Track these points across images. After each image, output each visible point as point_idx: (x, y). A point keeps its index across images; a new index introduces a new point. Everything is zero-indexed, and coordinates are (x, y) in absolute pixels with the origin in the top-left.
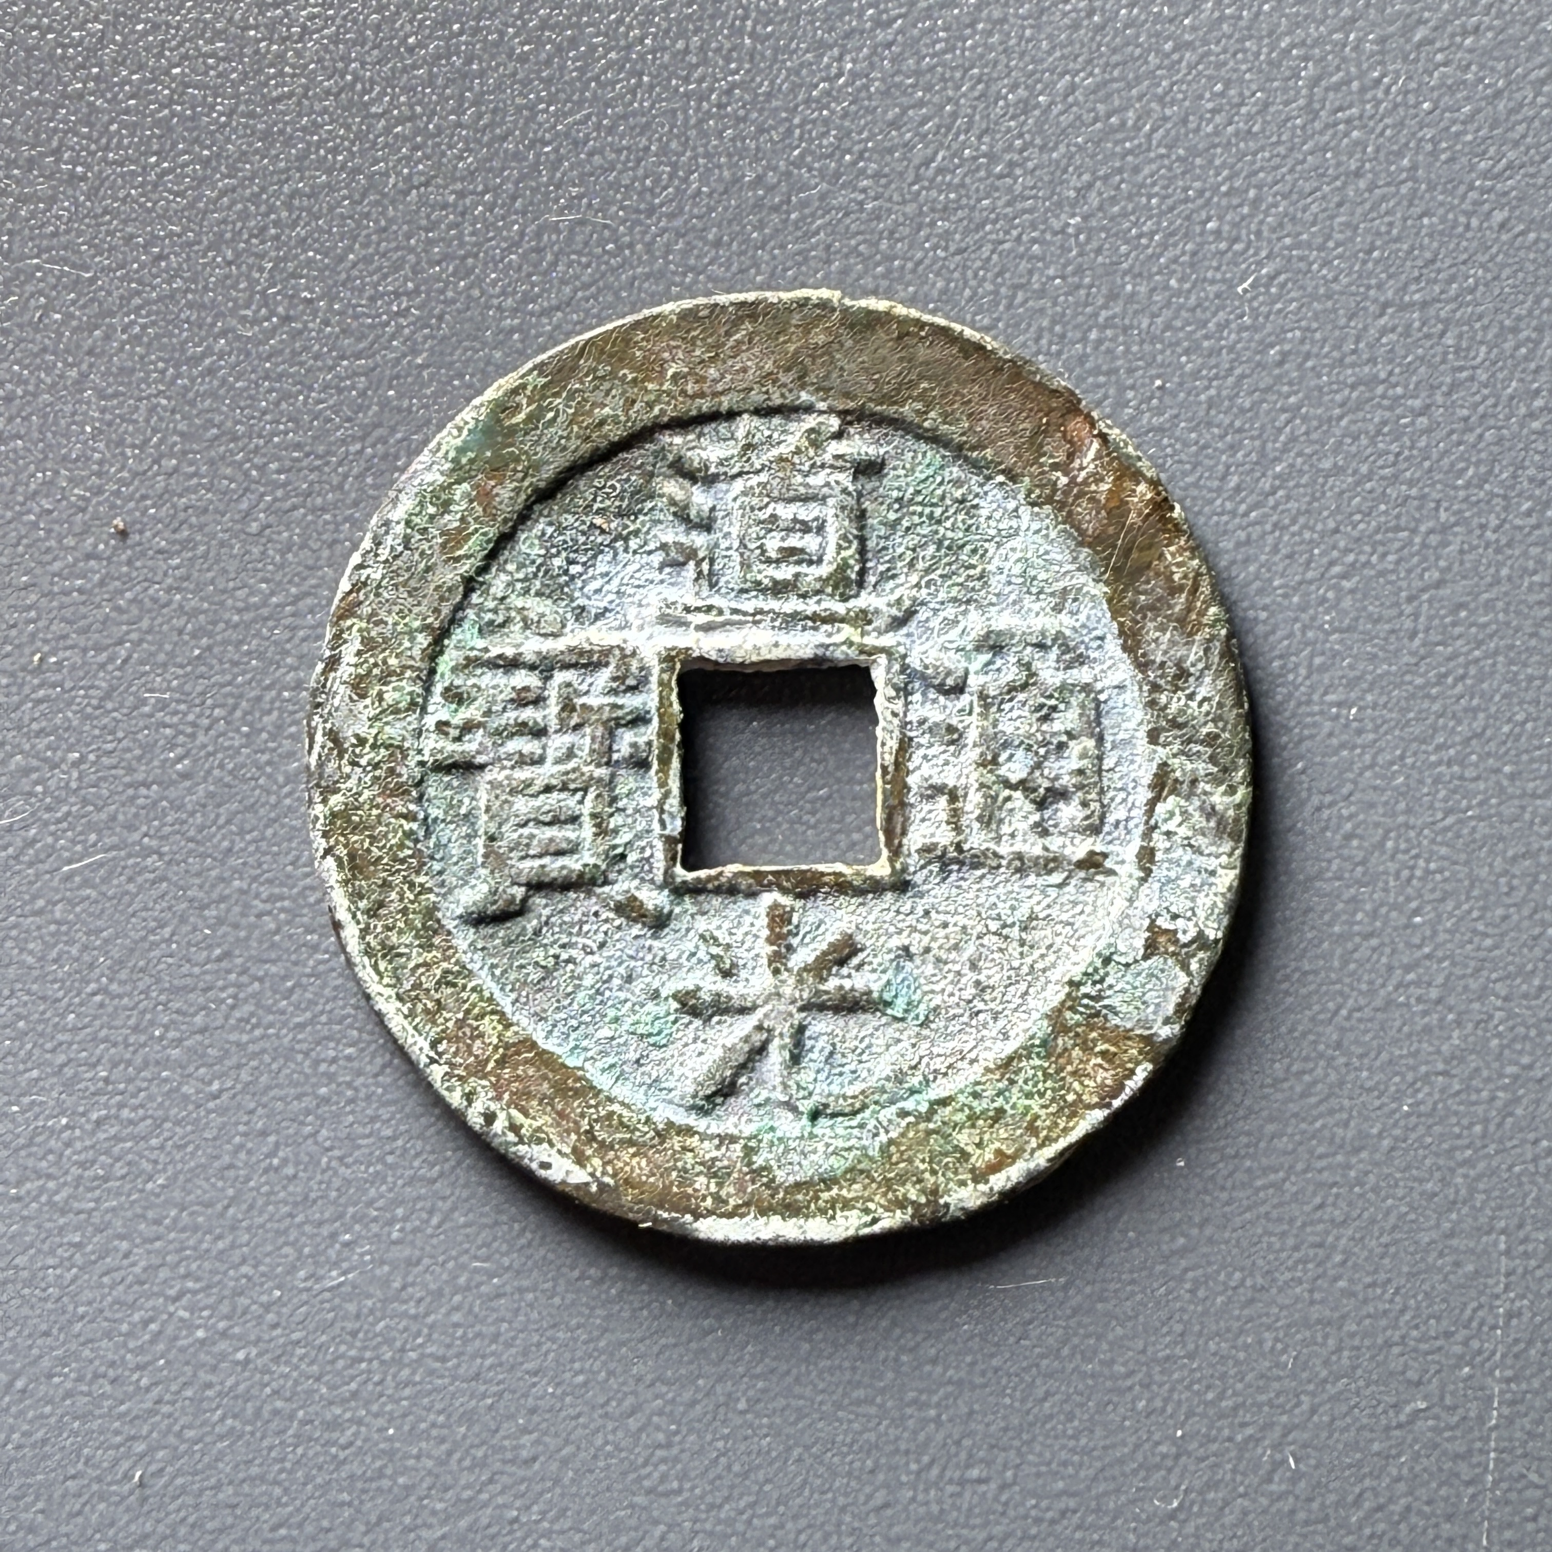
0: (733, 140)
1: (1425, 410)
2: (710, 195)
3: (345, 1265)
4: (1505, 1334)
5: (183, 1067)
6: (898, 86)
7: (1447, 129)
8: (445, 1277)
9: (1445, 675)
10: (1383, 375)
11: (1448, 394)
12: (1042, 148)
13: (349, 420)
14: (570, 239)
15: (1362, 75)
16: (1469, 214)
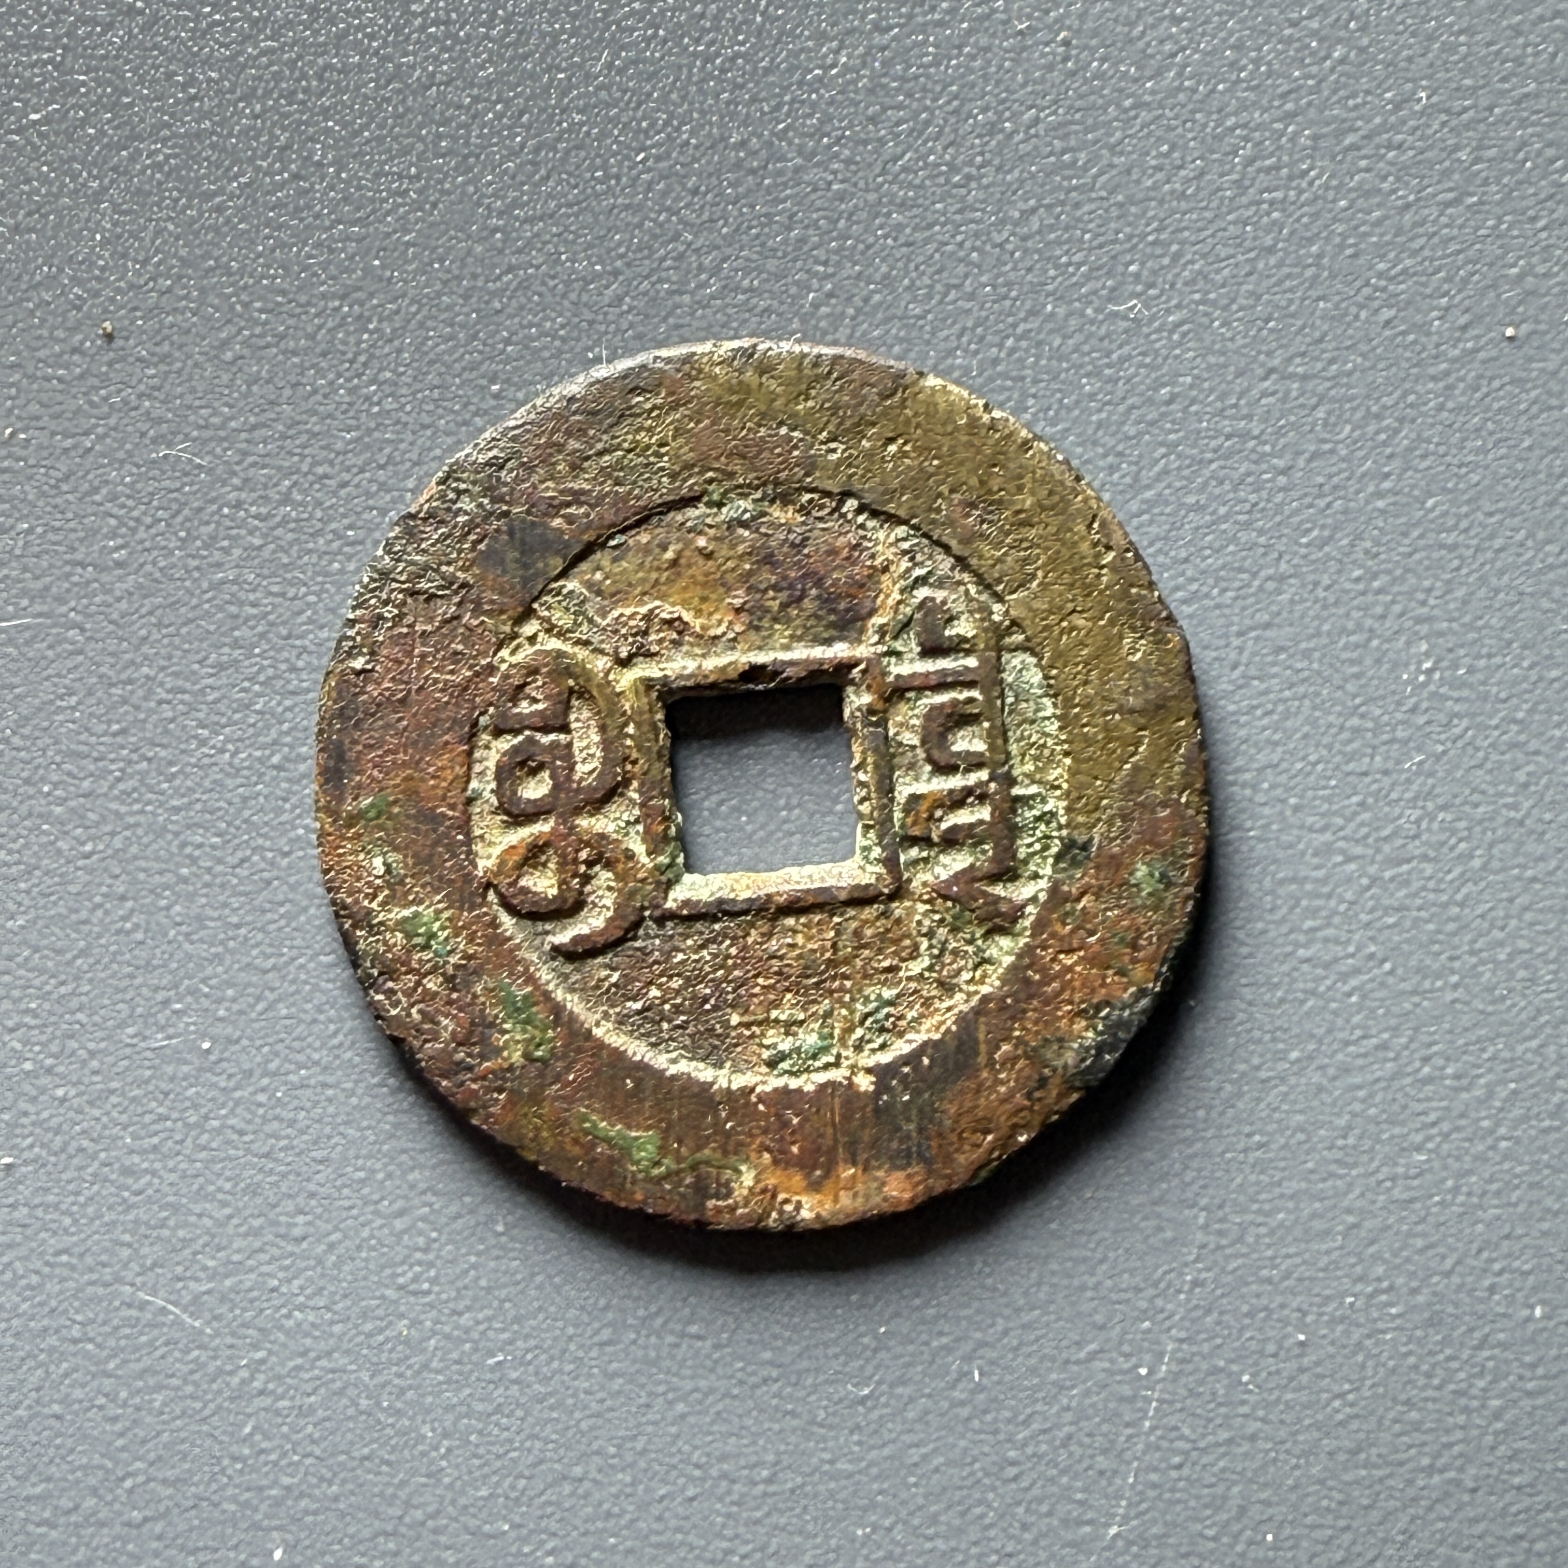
0: (728, 103)
1: (1284, 472)
2: (696, 147)
3: (171, 1031)
4: (1188, 1300)
5: (62, 824)
6: (884, 86)
7: (1356, 228)
8: (258, 1059)
9: (1256, 707)
10: (1256, 432)
11: (1309, 461)
12: (999, 169)
13: (333, 278)
14: (564, 160)
15: (1292, 164)
16: (1361, 307)
